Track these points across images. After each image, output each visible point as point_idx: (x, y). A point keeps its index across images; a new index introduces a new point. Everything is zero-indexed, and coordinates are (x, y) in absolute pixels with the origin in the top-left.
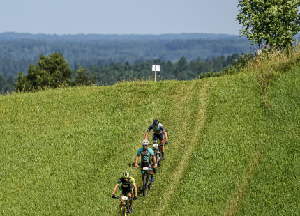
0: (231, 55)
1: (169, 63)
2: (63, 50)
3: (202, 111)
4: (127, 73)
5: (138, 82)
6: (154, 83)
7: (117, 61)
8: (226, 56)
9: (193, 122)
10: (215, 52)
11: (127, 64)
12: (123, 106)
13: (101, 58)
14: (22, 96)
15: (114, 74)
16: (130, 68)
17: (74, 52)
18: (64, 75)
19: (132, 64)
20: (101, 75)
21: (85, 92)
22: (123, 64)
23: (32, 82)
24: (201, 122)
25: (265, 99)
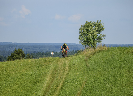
0: (76, 50)
1: (57, 52)
2: (22, 48)
3: (67, 67)
4: (43, 55)
5: (47, 58)
6: (52, 58)
7: (40, 52)
8: (75, 50)
9: (64, 71)
10: (71, 49)
11: (43, 53)
12: (41, 66)
13: (35, 51)
14: (9, 62)
15: (39, 56)
16: (44, 54)
17: (26, 49)
18: (23, 56)
19: (45, 53)
20: (35, 56)
21: (30, 61)
22: (42, 53)
23: (12, 58)
24: (67, 71)
25: (87, 64)
